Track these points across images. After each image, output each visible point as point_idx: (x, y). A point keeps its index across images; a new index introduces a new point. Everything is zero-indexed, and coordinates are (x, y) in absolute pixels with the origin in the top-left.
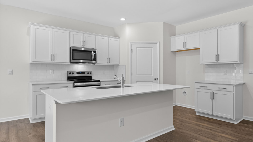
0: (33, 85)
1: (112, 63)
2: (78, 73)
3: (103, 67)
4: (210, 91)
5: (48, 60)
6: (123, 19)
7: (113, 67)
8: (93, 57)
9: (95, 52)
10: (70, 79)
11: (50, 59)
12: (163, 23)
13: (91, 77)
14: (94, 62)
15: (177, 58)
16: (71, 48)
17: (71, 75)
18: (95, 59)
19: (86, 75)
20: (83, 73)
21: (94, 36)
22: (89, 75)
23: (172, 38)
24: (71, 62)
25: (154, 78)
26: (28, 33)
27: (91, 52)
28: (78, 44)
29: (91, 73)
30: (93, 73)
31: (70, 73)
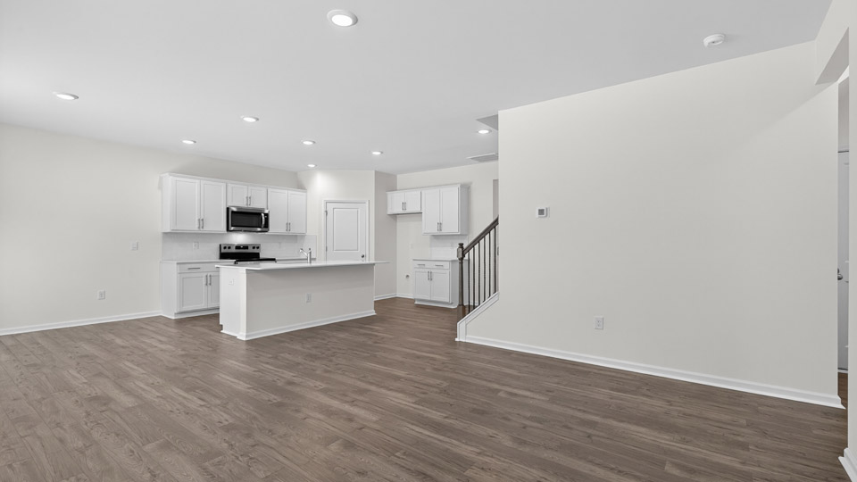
0: (178, 264)
1: (294, 231)
2: (238, 247)
3: (279, 238)
4: (427, 270)
5: (195, 227)
6: (312, 166)
7: (295, 238)
8: (263, 223)
9: (266, 215)
10: (224, 256)
11: (197, 226)
12: (374, 172)
13: (258, 254)
14: (265, 229)
15: (398, 224)
16: (228, 209)
17: (227, 251)
18: (267, 225)
19: (250, 250)
20: (246, 247)
21: (265, 190)
22: (256, 251)
23: (390, 194)
24: (228, 230)
25: (361, 255)
26: (160, 187)
27: (260, 214)
28: (239, 202)
29: (258, 248)
30: (262, 247)
31: (225, 248)
